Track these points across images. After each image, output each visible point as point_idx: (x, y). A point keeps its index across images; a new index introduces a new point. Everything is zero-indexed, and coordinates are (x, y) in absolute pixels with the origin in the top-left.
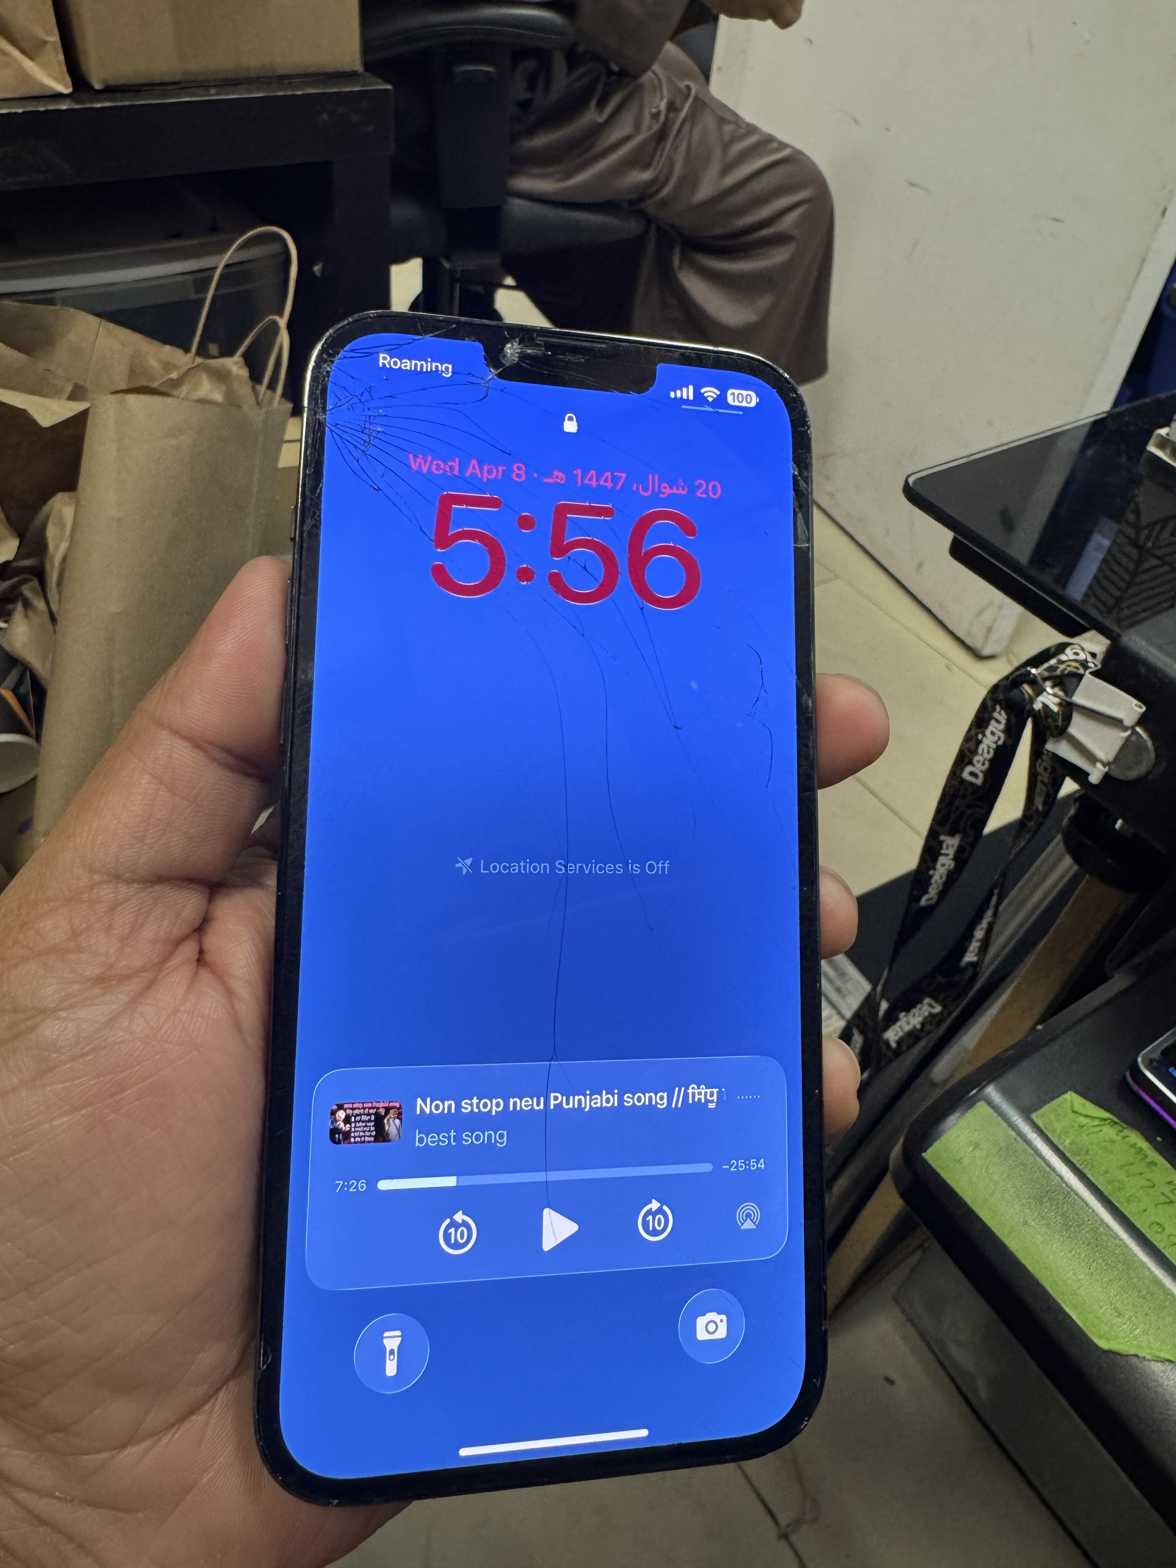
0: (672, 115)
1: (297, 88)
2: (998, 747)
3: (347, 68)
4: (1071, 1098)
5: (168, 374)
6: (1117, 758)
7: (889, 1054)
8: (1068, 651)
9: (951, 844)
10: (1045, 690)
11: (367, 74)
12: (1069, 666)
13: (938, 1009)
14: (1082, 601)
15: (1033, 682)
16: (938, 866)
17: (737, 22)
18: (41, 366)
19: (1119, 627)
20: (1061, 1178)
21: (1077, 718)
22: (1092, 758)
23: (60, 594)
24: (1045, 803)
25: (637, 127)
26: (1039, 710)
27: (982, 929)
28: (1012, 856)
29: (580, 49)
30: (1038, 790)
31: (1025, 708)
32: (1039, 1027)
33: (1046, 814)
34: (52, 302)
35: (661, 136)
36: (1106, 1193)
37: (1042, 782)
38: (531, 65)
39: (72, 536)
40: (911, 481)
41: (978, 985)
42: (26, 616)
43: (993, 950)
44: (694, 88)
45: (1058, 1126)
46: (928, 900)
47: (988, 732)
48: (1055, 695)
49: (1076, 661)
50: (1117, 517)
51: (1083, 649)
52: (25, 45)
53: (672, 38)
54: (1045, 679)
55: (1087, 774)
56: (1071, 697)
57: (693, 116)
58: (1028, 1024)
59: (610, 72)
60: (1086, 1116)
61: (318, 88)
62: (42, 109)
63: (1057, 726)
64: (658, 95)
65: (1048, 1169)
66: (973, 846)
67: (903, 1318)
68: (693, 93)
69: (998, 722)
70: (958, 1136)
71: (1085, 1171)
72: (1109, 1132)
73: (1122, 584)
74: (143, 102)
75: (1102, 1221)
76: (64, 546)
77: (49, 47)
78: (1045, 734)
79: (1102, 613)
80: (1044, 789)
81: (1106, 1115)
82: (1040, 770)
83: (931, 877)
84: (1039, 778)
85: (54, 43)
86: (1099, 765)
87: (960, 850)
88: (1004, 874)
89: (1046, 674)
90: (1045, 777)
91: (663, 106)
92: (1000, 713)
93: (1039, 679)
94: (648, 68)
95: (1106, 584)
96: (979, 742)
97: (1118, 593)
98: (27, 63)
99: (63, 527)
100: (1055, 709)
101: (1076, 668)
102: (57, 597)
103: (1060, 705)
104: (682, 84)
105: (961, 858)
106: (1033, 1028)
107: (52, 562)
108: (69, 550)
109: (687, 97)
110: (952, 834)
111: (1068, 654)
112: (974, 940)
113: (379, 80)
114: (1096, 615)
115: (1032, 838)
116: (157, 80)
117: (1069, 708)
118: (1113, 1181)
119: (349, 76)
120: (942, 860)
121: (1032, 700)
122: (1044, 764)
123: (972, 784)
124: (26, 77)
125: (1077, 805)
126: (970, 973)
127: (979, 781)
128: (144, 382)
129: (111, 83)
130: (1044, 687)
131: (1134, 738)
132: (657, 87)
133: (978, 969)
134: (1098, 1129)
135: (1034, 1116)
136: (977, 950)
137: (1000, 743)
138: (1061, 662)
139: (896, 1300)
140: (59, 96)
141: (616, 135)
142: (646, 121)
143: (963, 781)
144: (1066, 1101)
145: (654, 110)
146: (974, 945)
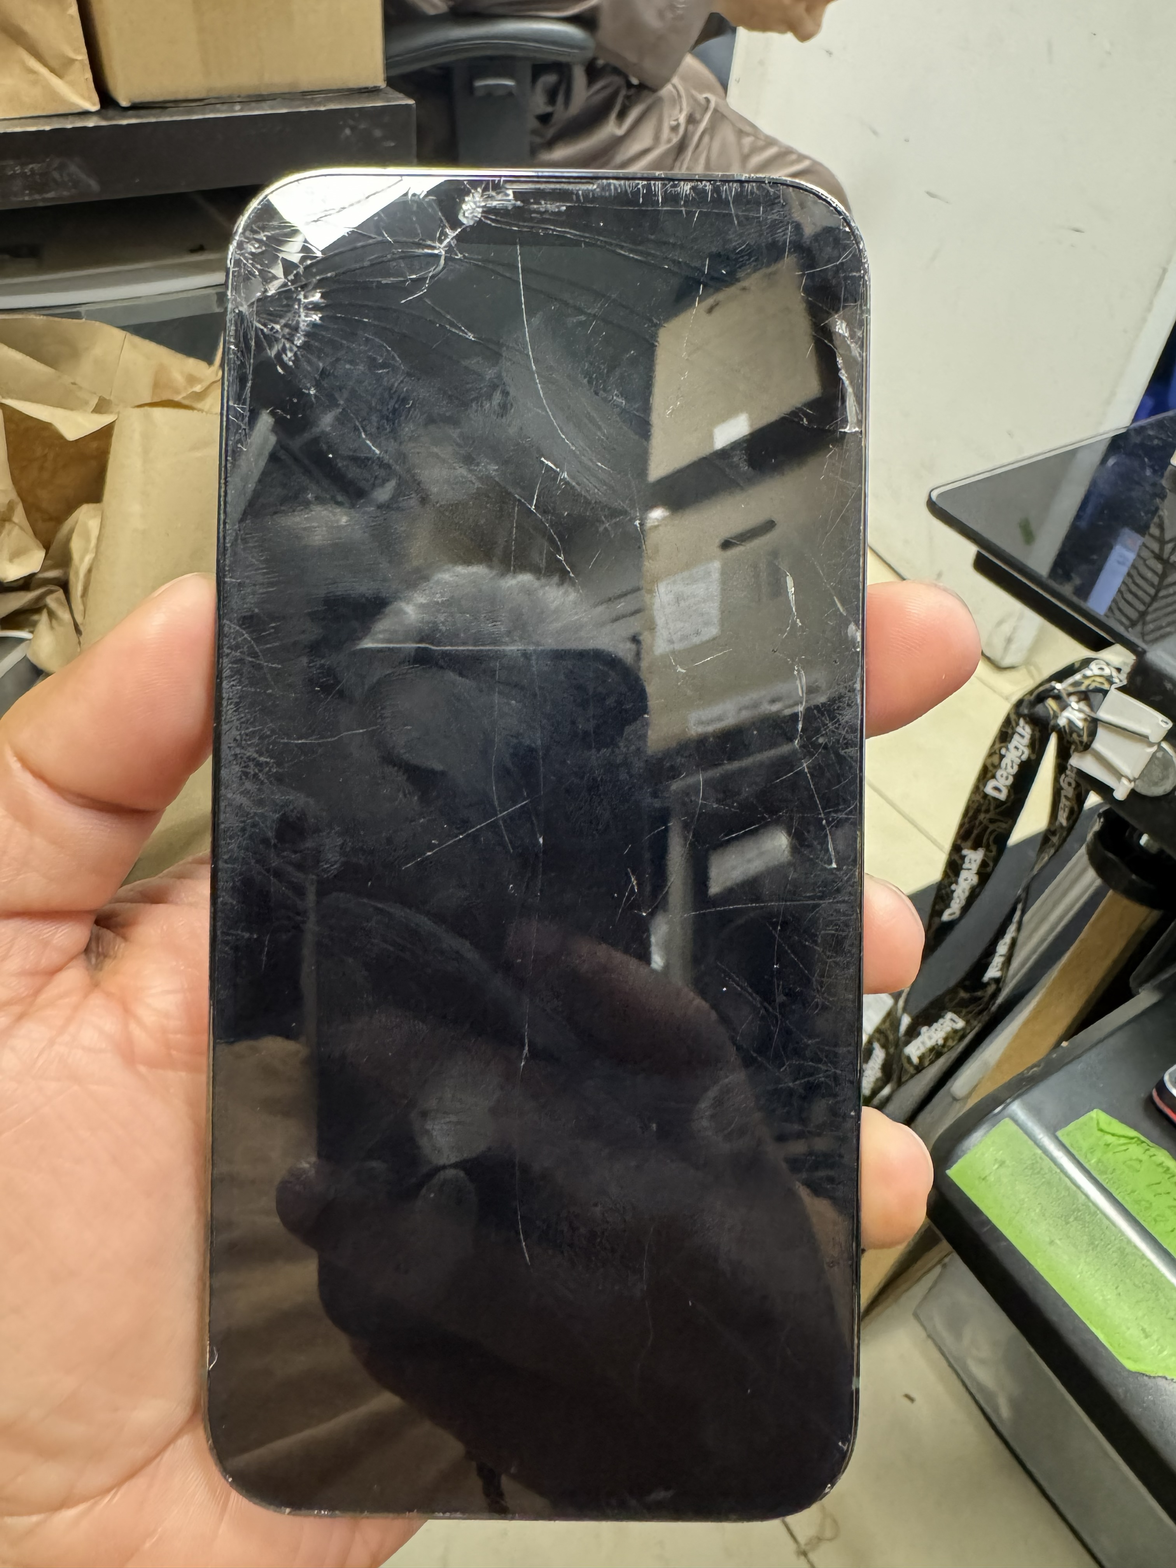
0: (691, 127)
1: (320, 104)
2: (1022, 762)
3: (370, 84)
4: (1098, 1116)
5: (192, 386)
6: (1142, 774)
7: (912, 1070)
8: (1093, 666)
9: (974, 858)
10: (1070, 705)
11: (389, 89)
12: (1094, 681)
13: (960, 1024)
14: (1106, 615)
15: (1058, 697)
16: (961, 879)
17: (757, 35)
18: (67, 379)
19: (1144, 641)
20: (1087, 1196)
21: (1102, 733)
22: (1118, 775)
23: (84, 604)
24: (1068, 819)
25: (657, 138)
26: (1064, 727)
27: (1005, 944)
28: (1035, 871)
29: (601, 62)
30: (1061, 805)
31: (1048, 724)
32: (1065, 1044)
33: (1070, 829)
34: (77, 316)
35: (681, 148)
36: (1134, 1214)
37: (1066, 797)
38: (550, 79)
39: (98, 546)
40: (934, 496)
41: (1000, 1000)
42: (52, 628)
43: (1015, 963)
44: (713, 99)
45: (1085, 1145)
46: (951, 915)
47: (1011, 746)
48: (1080, 711)
49: (1101, 676)
50: (1142, 530)
51: (1108, 664)
52: (54, 63)
53: (692, 50)
54: (1070, 694)
55: (1111, 790)
56: (1096, 713)
57: (711, 129)
58: (1052, 1040)
59: (629, 85)
60: (1113, 1135)
61: (340, 103)
62: (69, 126)
63: (1081, 742)
64: (678, 108)
65: (1074, 1188)
66: (996, 860)
67: (923, 1334)
68: (712, 105)
69: (1022, 736)
70: (983, 1154)
71: (1112, 1190)
72: (1136, 1151)
73: (1147, 599)
74: (168, 119)
75: (1129, 1242)
76: (88, 558)
77: (77, 65)
78: (1070, 748)
79: (1127, 628)
80: (1068, 803)
81: (1133, 1133)
82: (1064, 785)
83: (953, 892)
84: (1063, 793)
85: (81, 61)
86: (1124, 781)
87: (984, 864)
88: (1027, 889)
89: (1071, 689)
90: (1069, 791)
91: (682, 119)
92: (1023, 728)
93: (1064, 695)
94: (667, 80)
95: (1129, 597)
96: (1002, 757)
97: (1142, 608)
98: (54, 81)
99: (88, 540)
100: (1080, 724)
101: (1102, 683)
102: (81, 607)
103: (1085, 720)
104: (701, 97)
105: (984, 874)
106: (1058, 1044)
107: (77, 573)
108: (95, 559)
109: (706, 109)
110: (975, 848)
111: (1093, 669)
112: (997, 954)
113: (401, 95)
114: (1121, 630)
115: (1056, 851)
116: (181, 96)
117: (1094, 724)
118: (1140, 1201)
119: (371, 92)
120: (964, 874)
121: (1056, 717)
122: (1067, 780)
123: (995, 799)
124: (54, 95)
125: (1102, 820)
126: (992, 988)
127: (1002, 796)
128: (166, 396)
129: (138, 100)
130: (1069, 703)
131: (1159, 755)
132: (676, 99)
133: (1001, 985)
134: (1124, 1148)
135: (1059, 1134)
136: (1000, 965)
137: (1024, 757)
138: (1086, 677)
139: (916, 1316)
140: (85, 114)
141: (635, 147)
142: (666, 133)
143: (986, 796)
144: (1092, 1118)
145: (674, 123)
146: (997, 961)
